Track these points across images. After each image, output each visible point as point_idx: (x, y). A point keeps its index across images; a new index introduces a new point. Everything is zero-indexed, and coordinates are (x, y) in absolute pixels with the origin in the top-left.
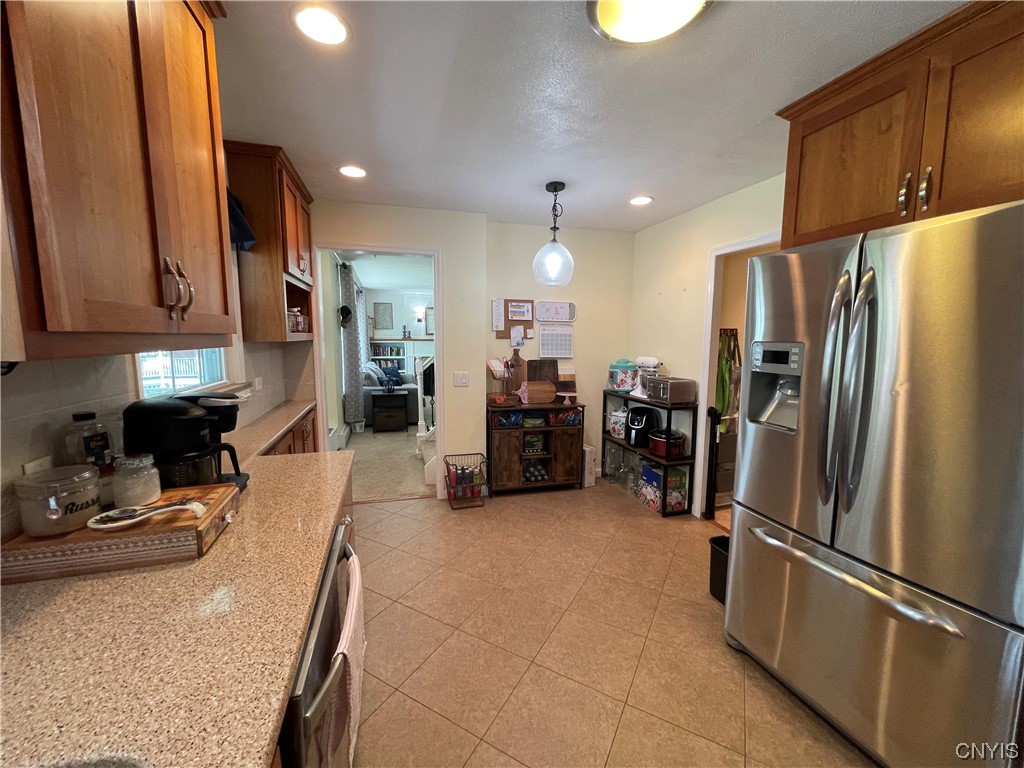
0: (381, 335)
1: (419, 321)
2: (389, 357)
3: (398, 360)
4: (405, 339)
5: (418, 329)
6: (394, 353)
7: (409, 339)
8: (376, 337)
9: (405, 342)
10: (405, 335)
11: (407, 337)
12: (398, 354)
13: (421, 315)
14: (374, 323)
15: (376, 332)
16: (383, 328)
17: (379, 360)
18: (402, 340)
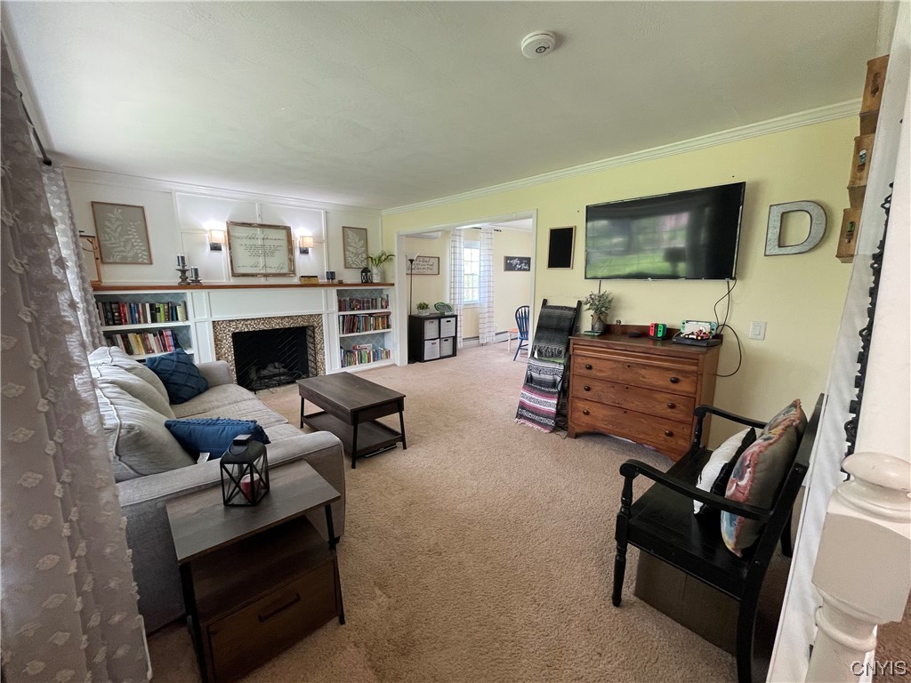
0: (119, 276)
1: (215, 248)
2: (150, 325)
3: (172, 329)
4: (184, 284)
5: (216, 266)
6: (161, 315)
7: (197, 285)
8: (106, 281)
9: (188, 292)
10: (184, 278)
11: (189, 279)
12: (172, 316)
13: (220, 237)
14: (98, 249)
15: (105, 269)
16: (124, 262)
17: (124, 334)
18: (179, 287)
